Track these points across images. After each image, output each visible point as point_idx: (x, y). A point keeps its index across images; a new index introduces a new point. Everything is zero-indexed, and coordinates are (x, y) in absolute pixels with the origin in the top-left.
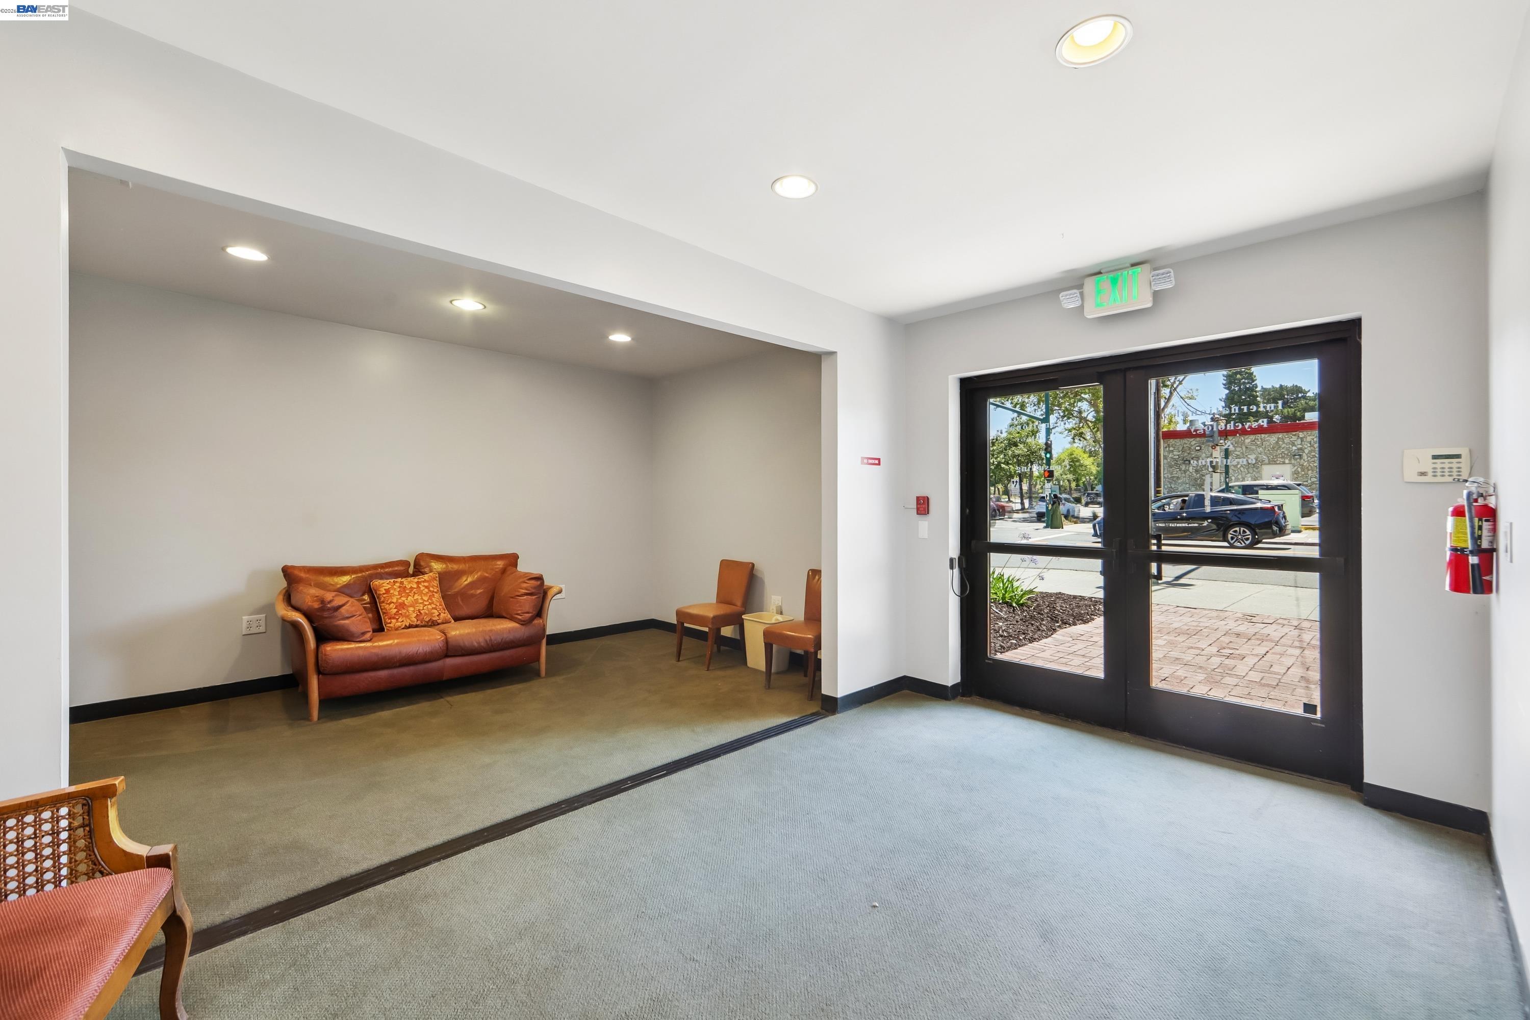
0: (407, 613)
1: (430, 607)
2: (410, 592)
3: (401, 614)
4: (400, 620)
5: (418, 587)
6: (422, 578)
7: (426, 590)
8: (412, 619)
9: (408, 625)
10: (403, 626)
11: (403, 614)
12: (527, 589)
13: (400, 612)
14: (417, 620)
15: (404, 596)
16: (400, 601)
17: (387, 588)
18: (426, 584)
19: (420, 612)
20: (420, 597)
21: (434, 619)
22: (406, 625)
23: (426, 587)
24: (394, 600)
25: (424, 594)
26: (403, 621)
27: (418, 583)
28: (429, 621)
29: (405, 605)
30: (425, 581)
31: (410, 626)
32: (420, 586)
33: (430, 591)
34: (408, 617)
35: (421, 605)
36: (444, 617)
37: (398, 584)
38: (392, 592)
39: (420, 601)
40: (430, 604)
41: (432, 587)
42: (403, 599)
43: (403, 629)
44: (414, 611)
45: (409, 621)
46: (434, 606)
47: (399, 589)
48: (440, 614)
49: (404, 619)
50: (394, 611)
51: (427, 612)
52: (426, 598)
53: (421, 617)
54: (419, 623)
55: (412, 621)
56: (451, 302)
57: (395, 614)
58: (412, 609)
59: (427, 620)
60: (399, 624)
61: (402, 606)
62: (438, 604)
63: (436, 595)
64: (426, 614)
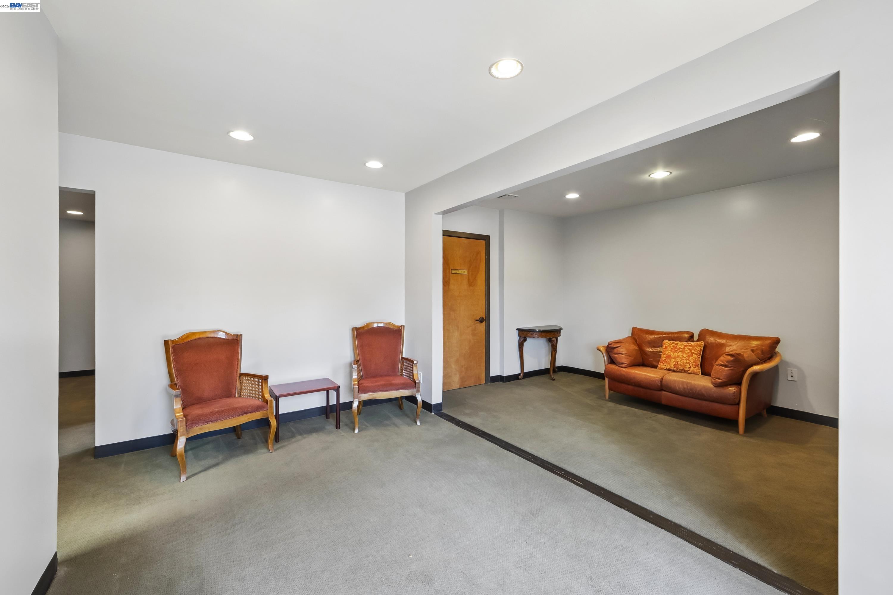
0: (670, 362)
1: (685, 361)
2: (677, 350)
3: (666, 361)
4: (665, 364)
5: (684, 348)
6: (691, 344)
7: (689, 351)
8: (671, 366)
9: (668, 368)
10: (665, 368)
11: (667, 361)
12: (722, 362)
13: (666, 360)
14: (674, 367)
15: (673, 352)
16: (669, 354)
17: (667, 345)
18: (690, 348)
19: (677, 363)
20: (682, 354)
21: (686, 369)
22: (667, 368)
23: (689, 349)
24: (667, 353)
25: (686, 353)
26: (666, 365)
27: (686, 346)
28: (682, 369)
29: (671, 357)
30: (691, 346)
31: (670, 370)
32: (686, 348)
33: (691, 352)
34: (669, 364)
35: (680, 359)
36: (693, 370)
37: (673, 345)
38: (668, 348)
39: (681, 357)
40: (686, 360)
41: (694, 350)
42: (671, 353)
43: (665, 370)
44: (674, 362)
45: (669, 366)
46: (688, 361)
47: (672, 347)
48: (691, 367)
49: (667, 364)
50: (664, 358)
51: (682, 364)
52: (685, 356)
53: (677, 366)
54: (675, 369)
55: (671, 367)
56: (649, 176)
57: (664, 361)
58: (673, 360)
59: (681, 368)
60: (663, 366)
61: (669, 357)
62: (692, 361)
63: (694, 356)
64: (681, 365)
